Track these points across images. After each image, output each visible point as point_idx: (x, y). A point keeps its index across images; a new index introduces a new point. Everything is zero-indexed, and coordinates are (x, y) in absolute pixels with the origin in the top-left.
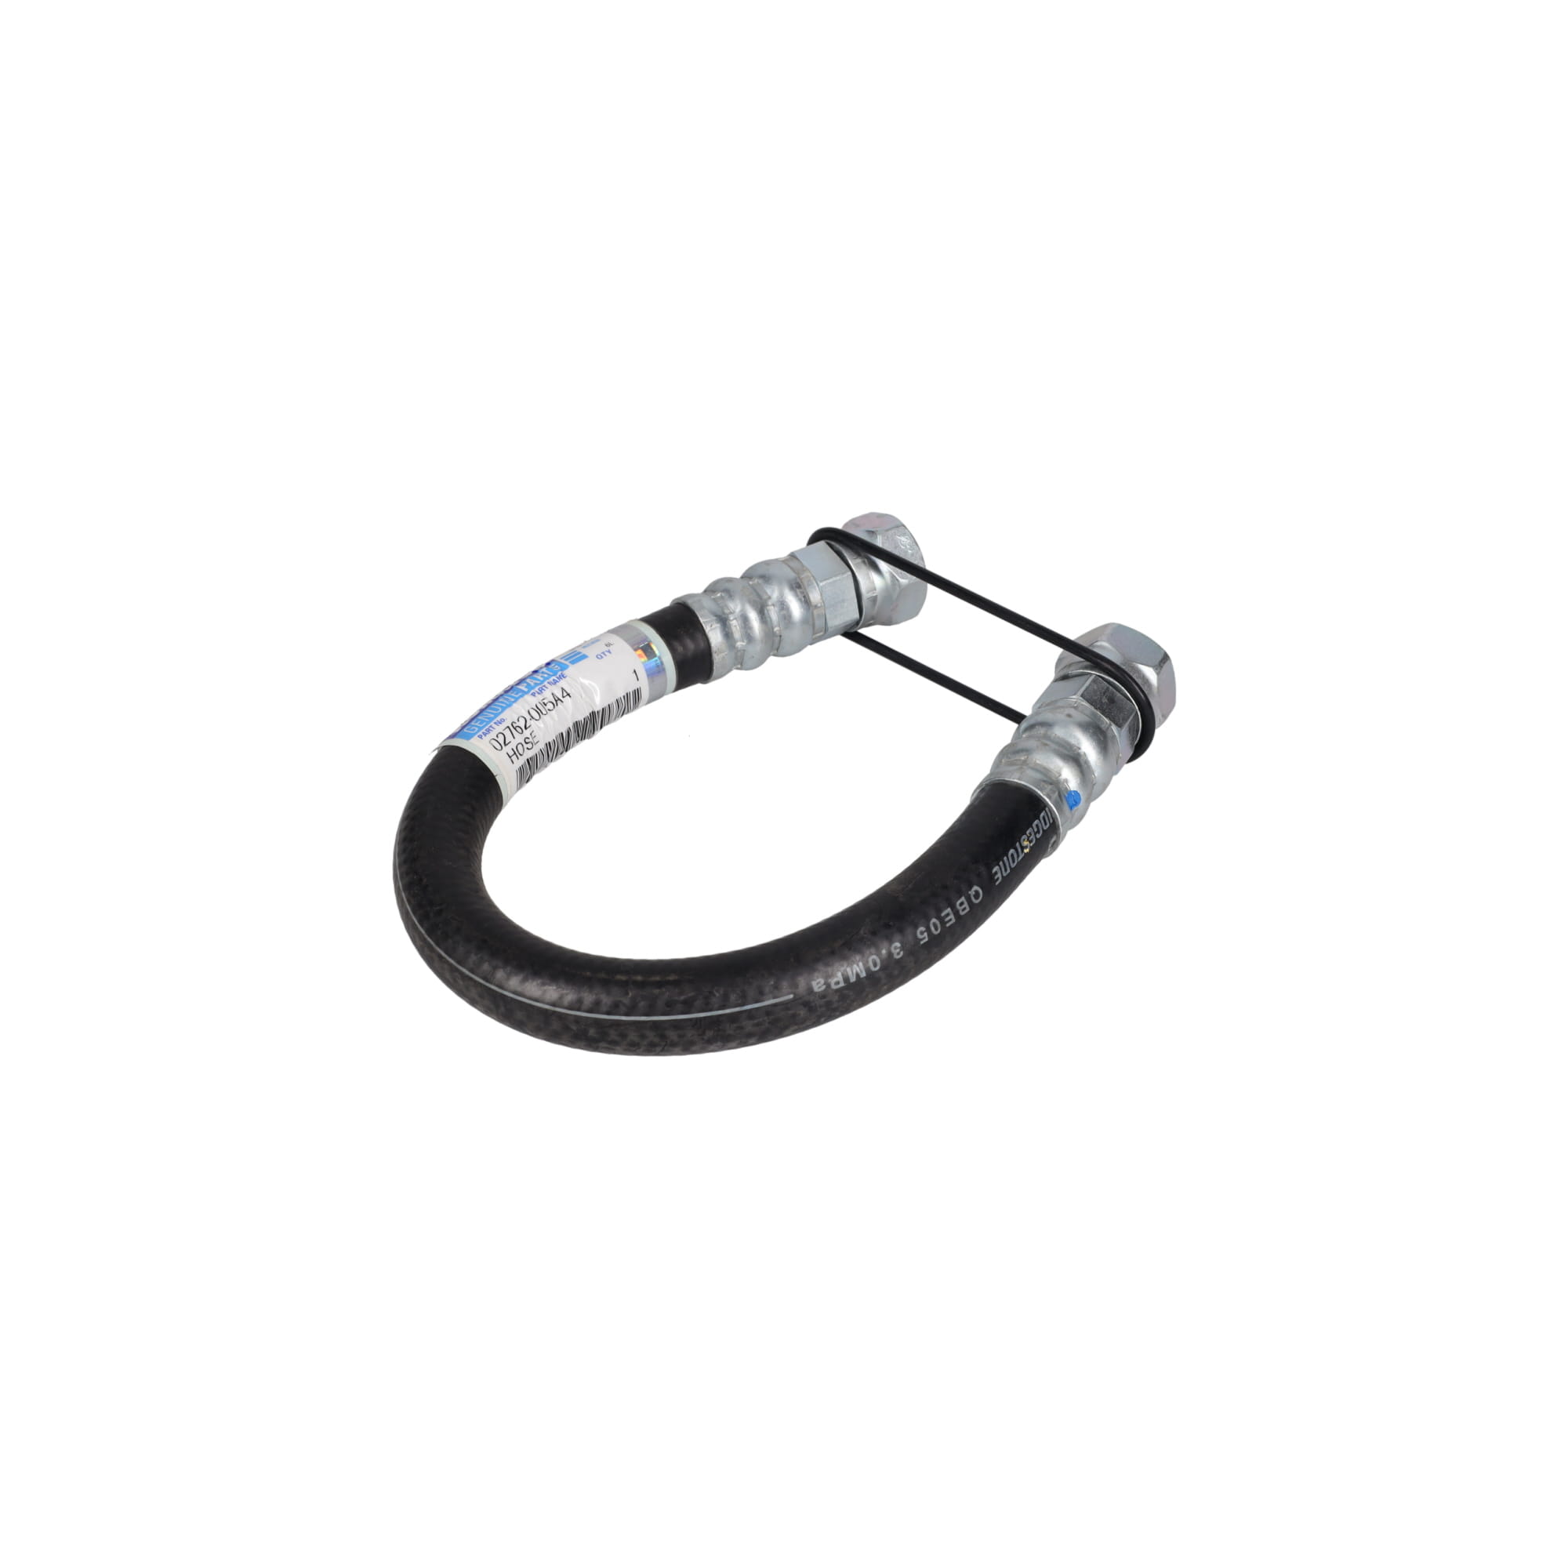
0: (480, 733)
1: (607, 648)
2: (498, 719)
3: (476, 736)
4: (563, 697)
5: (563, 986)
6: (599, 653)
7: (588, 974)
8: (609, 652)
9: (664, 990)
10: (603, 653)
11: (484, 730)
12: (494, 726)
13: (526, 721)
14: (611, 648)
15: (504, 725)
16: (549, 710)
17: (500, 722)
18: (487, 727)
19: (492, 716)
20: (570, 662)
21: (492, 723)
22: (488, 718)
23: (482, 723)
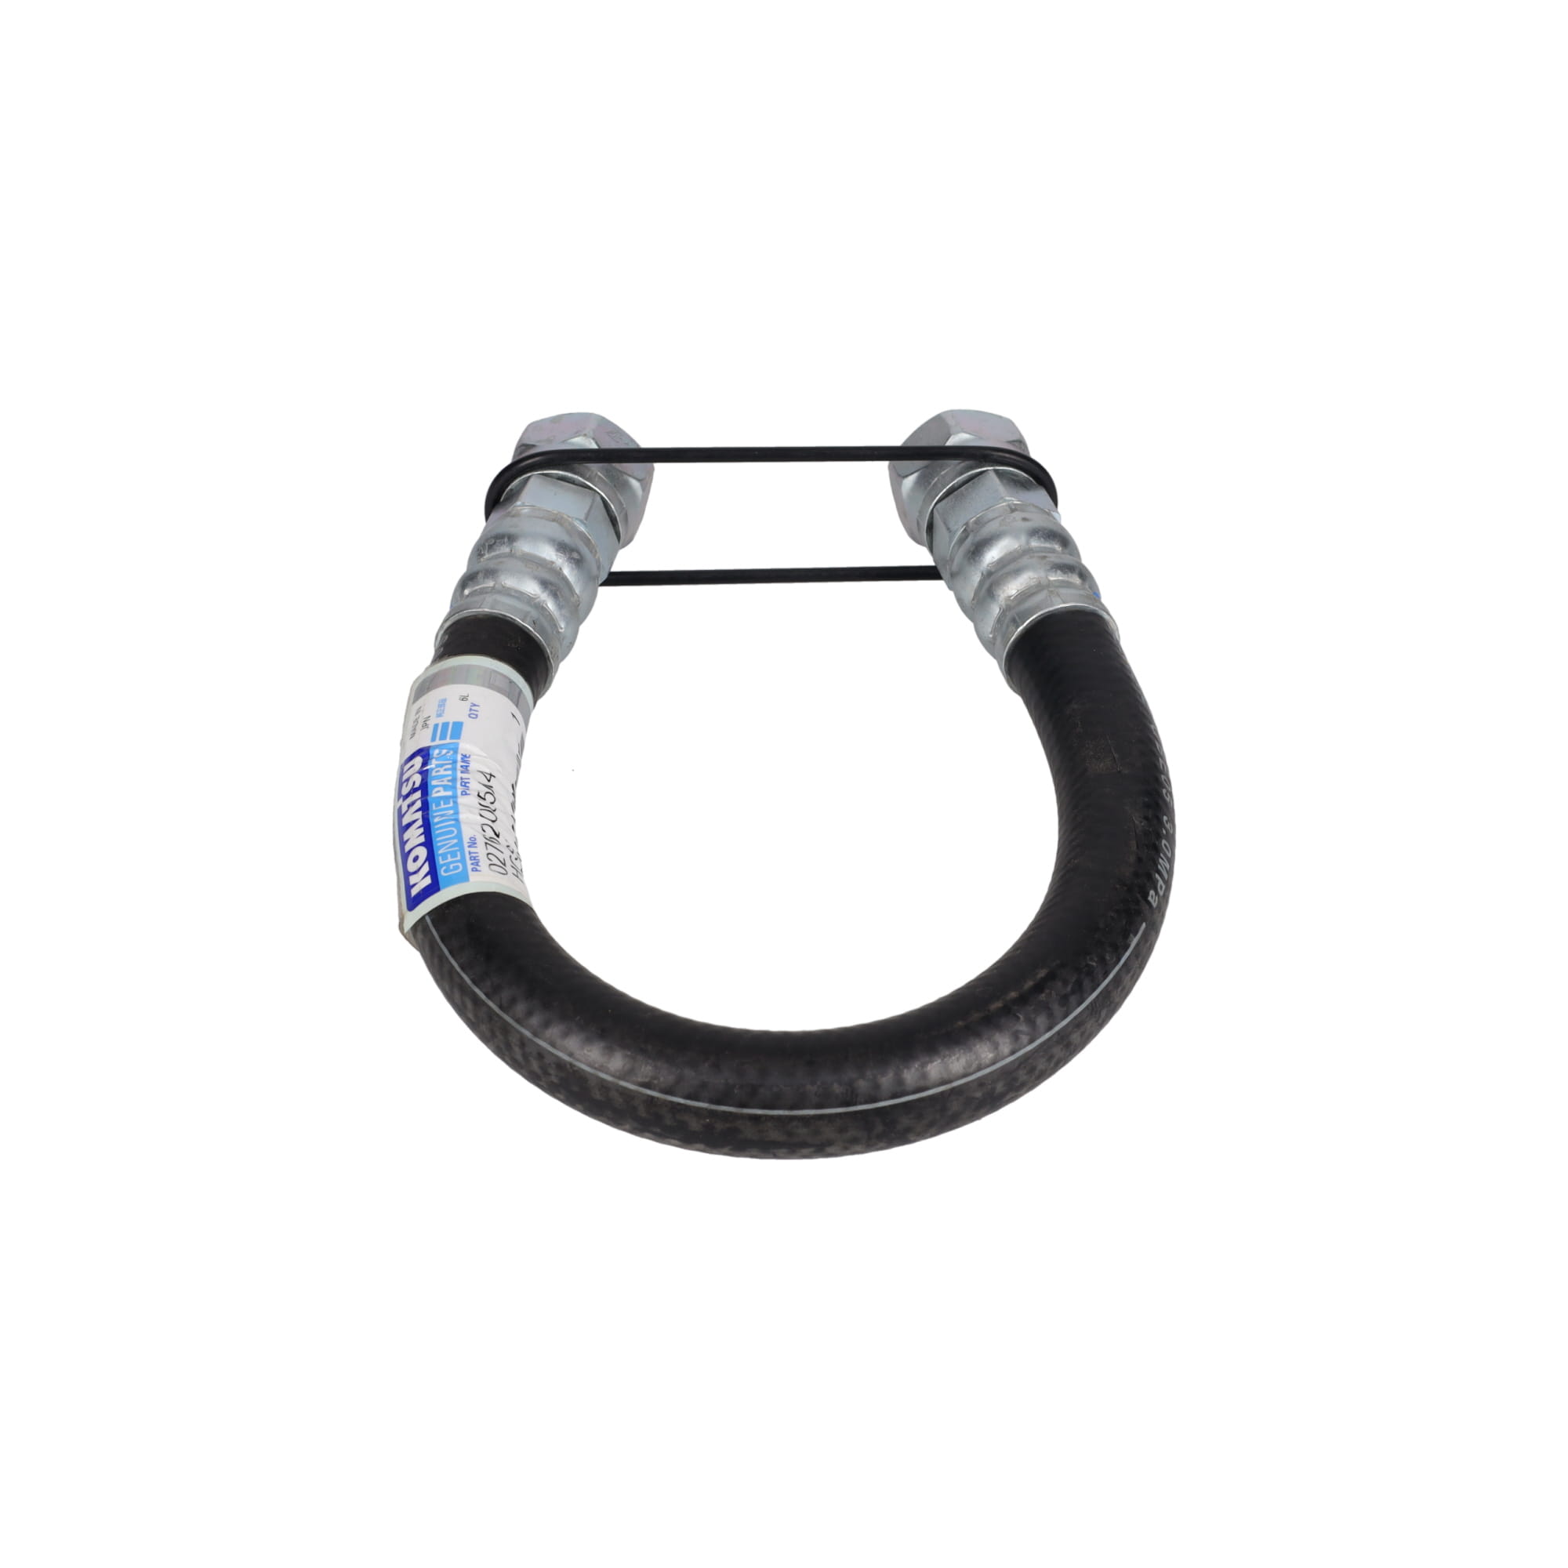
0: (469, 866)
2: (467, 841)
3: (471, 875)
4: (489, 781)
5: (947, 1053)
6: (468, 712)
7: (961, 1023)
9: (1047, 991)
10: (470, 706)
12: (472, 850)
13: (492, 827)
15: (481, 841)
16: (492, 803)
17: (473, 843)
18: (468, 857)
21: (468, 850)
22: (453, 846)
23: (454, 855)
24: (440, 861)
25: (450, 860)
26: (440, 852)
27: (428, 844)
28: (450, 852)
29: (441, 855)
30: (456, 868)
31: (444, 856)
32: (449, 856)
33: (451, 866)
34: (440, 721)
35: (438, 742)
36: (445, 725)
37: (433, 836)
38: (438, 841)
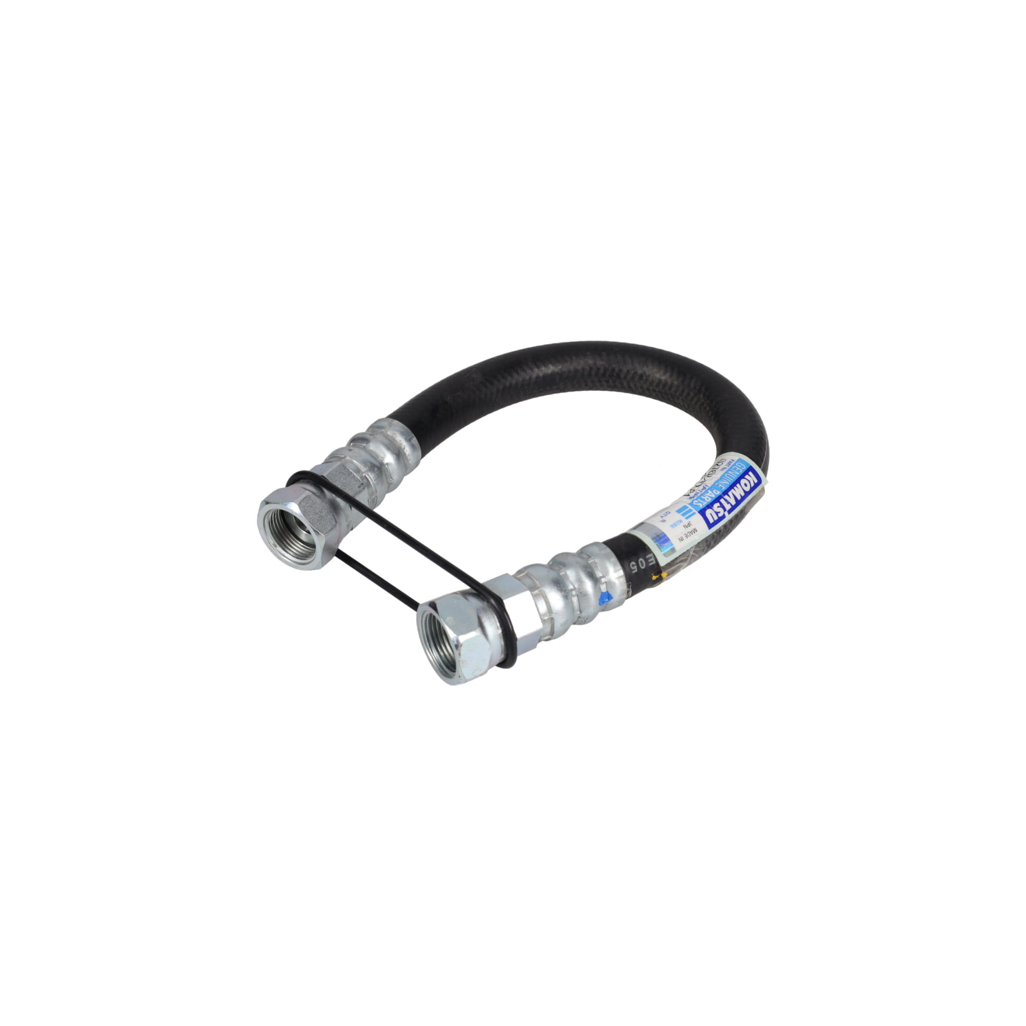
0: (734, 462)
1: (664, 518)
2: (725, 471)
3: (736, 460)
8: (662, 517)
10: (666, 515)
11: (732, 464)
12: (727, 467)
14: (661, 519)
15: (721, 467)
17: (723, 469)
18: (730, 466)
19: (729, 472)
20: (688, 507)
21: (728, 468)
22: (732, 471)
23: (735, 469)
24: (741, 472)
25: (738, 468)
26: (738, 474)
27: (738, 481)
28: (735, 470)
29: (739, 472)
30: (739, 464)
31: (739, 471)
32: (737, 470)
33: (740, 466)
34: (683, 518)
35: (694, 511)
36: (683, 515)
37: (734, 481)
38: (735, 477)
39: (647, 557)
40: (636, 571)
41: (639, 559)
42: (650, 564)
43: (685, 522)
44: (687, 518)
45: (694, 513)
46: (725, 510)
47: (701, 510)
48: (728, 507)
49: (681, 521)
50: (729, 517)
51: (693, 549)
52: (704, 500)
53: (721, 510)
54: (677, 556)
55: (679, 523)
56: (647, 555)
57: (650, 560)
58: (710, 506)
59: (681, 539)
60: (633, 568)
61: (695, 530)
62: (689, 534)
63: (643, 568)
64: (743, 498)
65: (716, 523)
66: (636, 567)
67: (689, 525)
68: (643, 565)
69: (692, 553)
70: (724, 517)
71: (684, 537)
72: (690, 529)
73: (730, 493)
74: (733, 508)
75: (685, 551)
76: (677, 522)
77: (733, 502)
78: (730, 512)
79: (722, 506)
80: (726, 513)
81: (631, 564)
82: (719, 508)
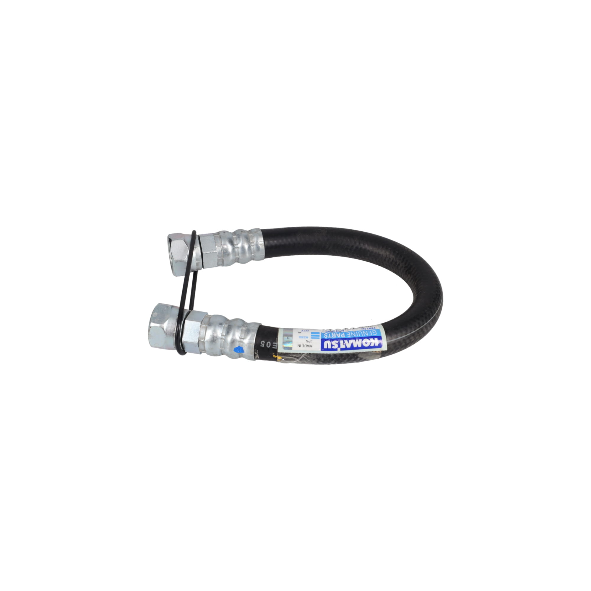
19: (364, 332)
24: (371, 335)
25: (371, 332)
26: (367, 335)
27: (362, 338)
31: (369, 334)
32: (369, 332)
34: (310, 337)
35: (321, 337)
36: (312, 336)
37: (360, 337)
38: (362, 335)
39: (274, 343)
40: (263, 346)
41: (268, 341)
42: (273, 348)
43: (309, 339)
44: (312, 338)
45: (319, 338)
46: (339, 346)
47: (323, 339)
48: (343, 346)
49: (307, 337)
50: (339, 351)
51: (304, 355)
52: (331, 335)
53: (336, 346)
54: (292, 352)
55: (306, 338)
56: (274, 342)
57: (274, 346)
58: (332, 340)
59: (299, 346)
60: (262, 344)
61: (311, 346)
62: (306, 346)
63: (269, 347)
64: (358, 348)
65: (328, 349)
66: (264, 344)
67: (310, 341)
68: (268, 346)
69: (303, 356)
70: (336, 350)
71: (302, 346)
72: (308, 344)
73: (350, 341)
74: (346, 349)
75: (298, 353)
76: (305, 337)
77: (349, 346)
78: (342, 349)
79: (339, 344)
80: (339, 349)
81: (262, 342)
82: (336, 344)
